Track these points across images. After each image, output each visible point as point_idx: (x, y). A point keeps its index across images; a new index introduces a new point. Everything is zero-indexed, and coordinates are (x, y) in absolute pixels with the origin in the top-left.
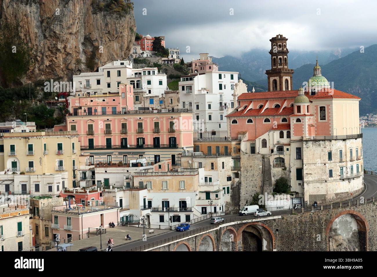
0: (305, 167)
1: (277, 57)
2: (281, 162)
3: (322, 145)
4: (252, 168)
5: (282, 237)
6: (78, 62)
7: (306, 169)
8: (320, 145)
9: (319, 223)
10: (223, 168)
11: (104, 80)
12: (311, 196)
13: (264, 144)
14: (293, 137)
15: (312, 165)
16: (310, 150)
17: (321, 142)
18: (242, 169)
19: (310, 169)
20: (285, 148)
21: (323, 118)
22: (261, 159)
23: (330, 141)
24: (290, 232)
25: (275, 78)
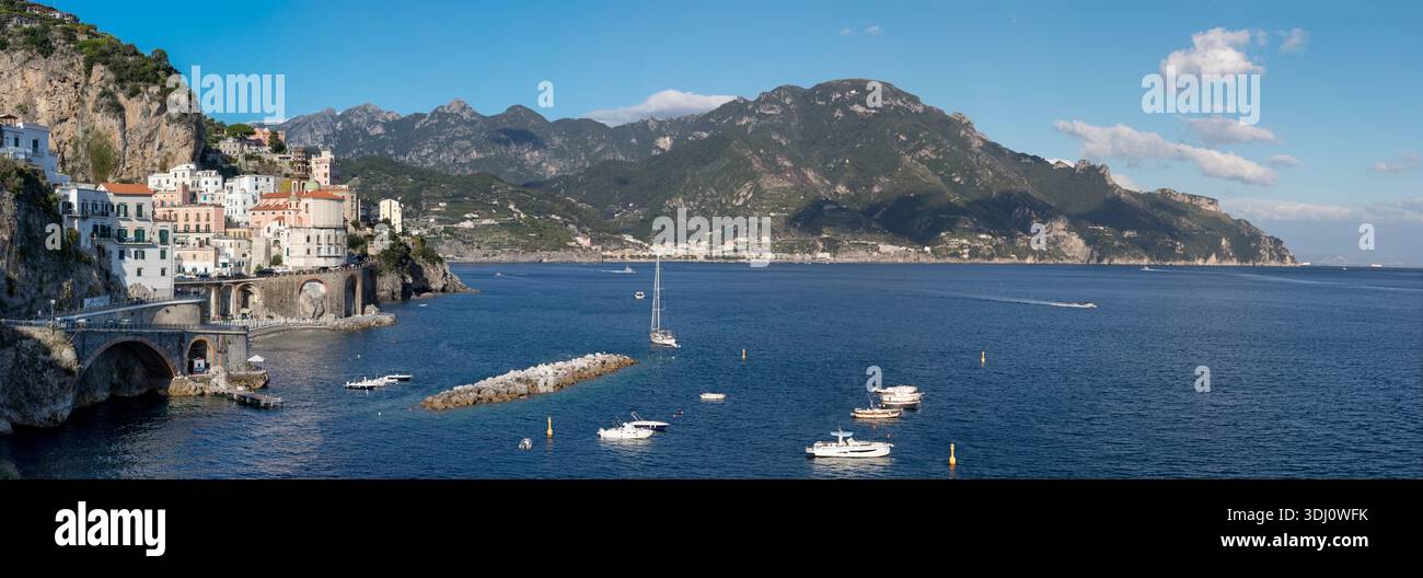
0: (291, 247)
2: (277, 243)
4: (260, 248)
6: (154, 165)
8: (301, 231)
11: (172, 180)
14: (287, 226)
16: (295, 234)
19: (294, 248)
21: (307, 212)
22: (265, 241)
23: (310, 228)
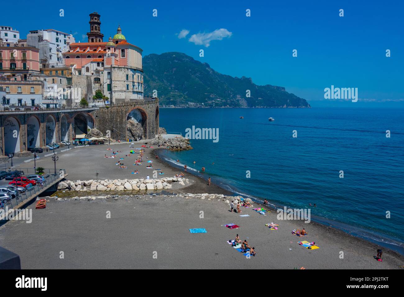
0: (113, 82)
1: (94, 25)
2: (97, 80)
3: (123, 71)
4: (80, 84)
5: (100, 120)
7: (114, 84)
8: (122, 70)
9: (122, 113)
10: (61, 82)
12: (116, 99)
13: (88, 70)
14: (106, 66)
15: (117, 82)
16: (116, 73)
17: (122, 69)
18: (73, 84)
19: (116, 84)
20: (101, 72)
21: (123, 56)
22: (86, 78)
23: (128, 69)
24: (105, 118)
25: (93, 37)
